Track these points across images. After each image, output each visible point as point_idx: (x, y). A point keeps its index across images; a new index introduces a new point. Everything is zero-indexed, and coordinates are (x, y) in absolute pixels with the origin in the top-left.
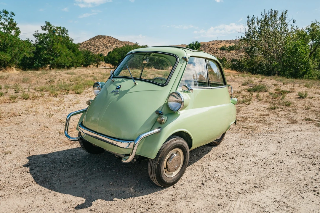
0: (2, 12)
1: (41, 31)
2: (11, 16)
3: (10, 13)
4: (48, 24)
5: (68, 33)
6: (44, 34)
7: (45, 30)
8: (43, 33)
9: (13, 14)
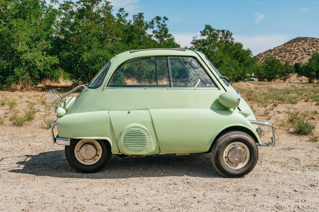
0: (154, 19)
1: (200, 37)
2: (164, 22)
3: (163, 19)
4: (208, 27)
5: (233, 36)
6: (204, 40)
7: (204, 35)
8: (202, 39)
9: (166, 19)
